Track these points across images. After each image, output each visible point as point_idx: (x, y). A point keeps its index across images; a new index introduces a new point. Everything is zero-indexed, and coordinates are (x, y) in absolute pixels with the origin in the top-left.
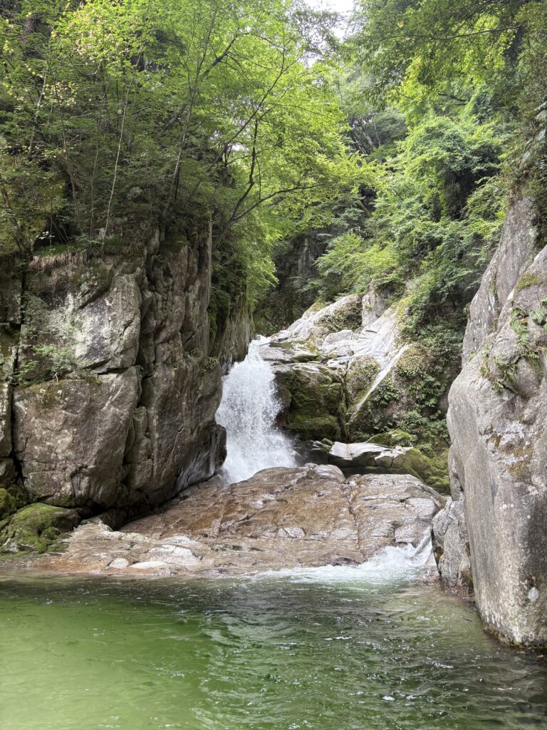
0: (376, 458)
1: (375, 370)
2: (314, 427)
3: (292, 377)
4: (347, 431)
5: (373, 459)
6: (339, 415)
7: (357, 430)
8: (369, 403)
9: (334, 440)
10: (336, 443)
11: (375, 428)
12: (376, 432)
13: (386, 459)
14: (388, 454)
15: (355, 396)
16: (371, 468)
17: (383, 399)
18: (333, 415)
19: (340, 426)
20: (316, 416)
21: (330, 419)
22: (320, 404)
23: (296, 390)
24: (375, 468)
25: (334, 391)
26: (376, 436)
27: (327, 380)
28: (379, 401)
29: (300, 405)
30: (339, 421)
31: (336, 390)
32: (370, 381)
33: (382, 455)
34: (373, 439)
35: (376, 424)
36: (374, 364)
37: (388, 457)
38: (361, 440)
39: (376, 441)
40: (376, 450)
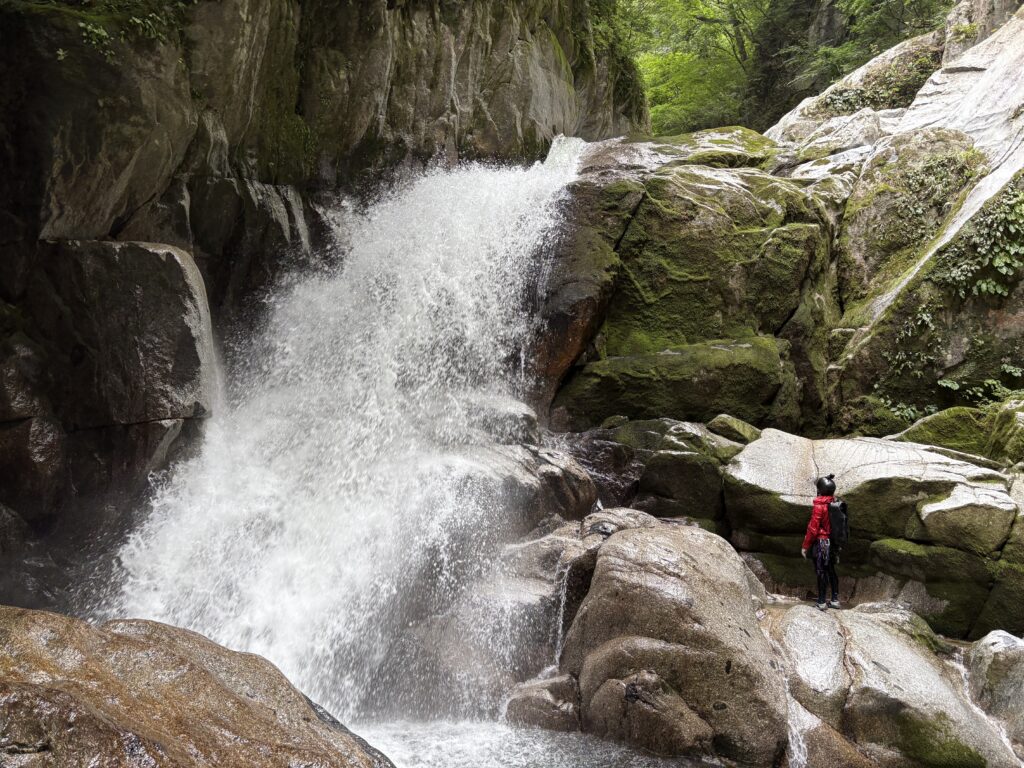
0: (928, 509)
1: (964, 175)
2: (687, 372)
3: (631, 201)
4: (826, 393)
5: (914, 508)
6: (797, 334)
7: (869, 390)
8: (926, 292)
9: (762, 423)
10: (770, 433)
11: (943, 383)
12: (947, 398)
13: (978, 520)
14: (988, 495)
15: (876, 269)
16: (903, 547)
17: (989, 271)
18: (776, 332)
19: (799, 374)
20: (707, 336)
21: (756, 347)
22: (726, 294)
23: (641, 244)
24: (918, 550)
25: (787, 249)
26: (944, 413)
27: (766, 213)
28: (972, 281)
29: (651, 298)
30: (797, 354)
31: (796, 244)
32: (941, 213)
33: (960, 498)
34: (930, 425)
35: (949, 371)
36: (961, 155)
37: (989, 509)
38: (879, 428)
39: (941, 437)
40: (931, 475)
